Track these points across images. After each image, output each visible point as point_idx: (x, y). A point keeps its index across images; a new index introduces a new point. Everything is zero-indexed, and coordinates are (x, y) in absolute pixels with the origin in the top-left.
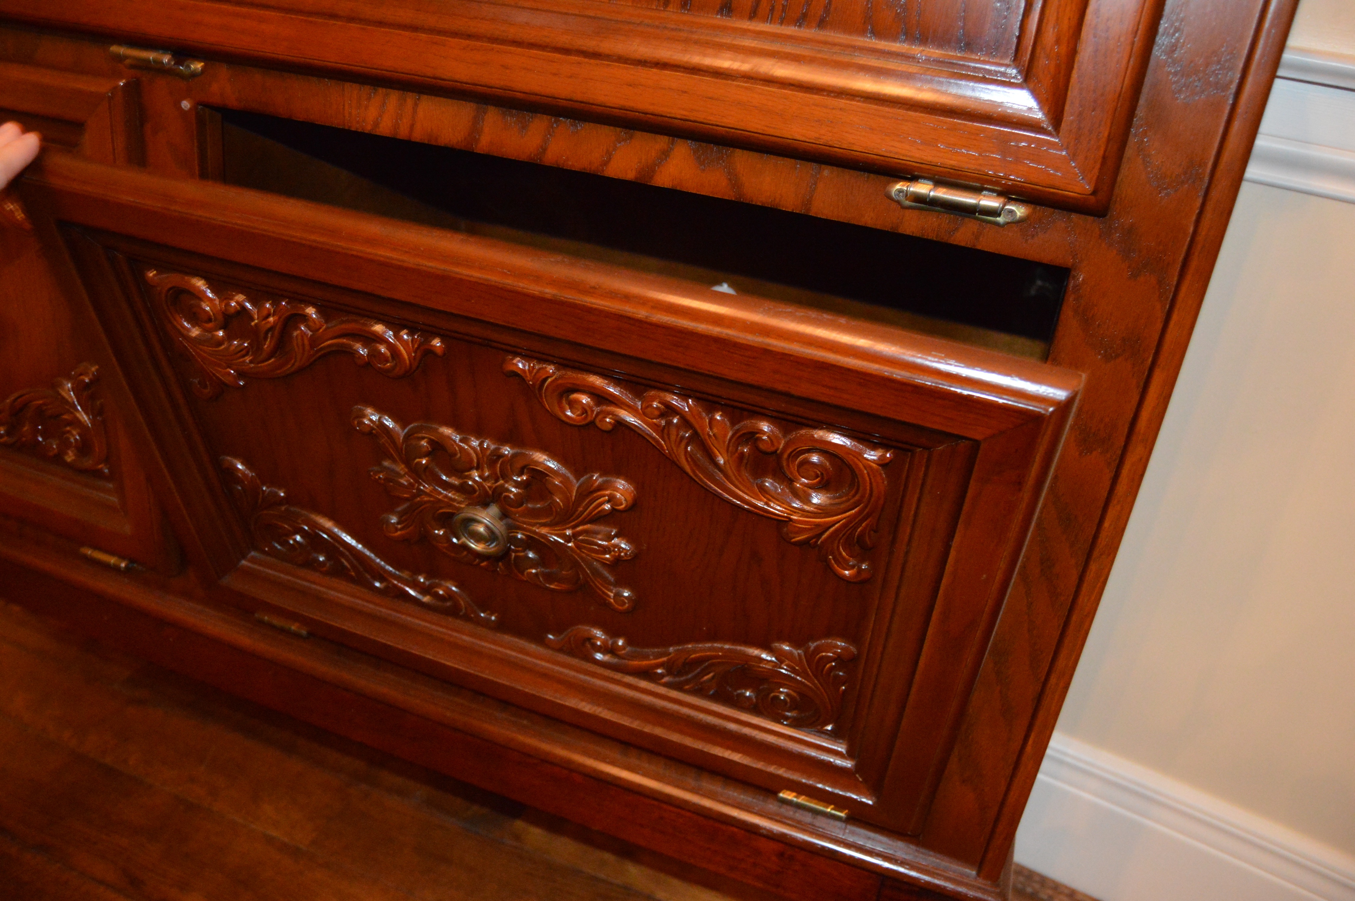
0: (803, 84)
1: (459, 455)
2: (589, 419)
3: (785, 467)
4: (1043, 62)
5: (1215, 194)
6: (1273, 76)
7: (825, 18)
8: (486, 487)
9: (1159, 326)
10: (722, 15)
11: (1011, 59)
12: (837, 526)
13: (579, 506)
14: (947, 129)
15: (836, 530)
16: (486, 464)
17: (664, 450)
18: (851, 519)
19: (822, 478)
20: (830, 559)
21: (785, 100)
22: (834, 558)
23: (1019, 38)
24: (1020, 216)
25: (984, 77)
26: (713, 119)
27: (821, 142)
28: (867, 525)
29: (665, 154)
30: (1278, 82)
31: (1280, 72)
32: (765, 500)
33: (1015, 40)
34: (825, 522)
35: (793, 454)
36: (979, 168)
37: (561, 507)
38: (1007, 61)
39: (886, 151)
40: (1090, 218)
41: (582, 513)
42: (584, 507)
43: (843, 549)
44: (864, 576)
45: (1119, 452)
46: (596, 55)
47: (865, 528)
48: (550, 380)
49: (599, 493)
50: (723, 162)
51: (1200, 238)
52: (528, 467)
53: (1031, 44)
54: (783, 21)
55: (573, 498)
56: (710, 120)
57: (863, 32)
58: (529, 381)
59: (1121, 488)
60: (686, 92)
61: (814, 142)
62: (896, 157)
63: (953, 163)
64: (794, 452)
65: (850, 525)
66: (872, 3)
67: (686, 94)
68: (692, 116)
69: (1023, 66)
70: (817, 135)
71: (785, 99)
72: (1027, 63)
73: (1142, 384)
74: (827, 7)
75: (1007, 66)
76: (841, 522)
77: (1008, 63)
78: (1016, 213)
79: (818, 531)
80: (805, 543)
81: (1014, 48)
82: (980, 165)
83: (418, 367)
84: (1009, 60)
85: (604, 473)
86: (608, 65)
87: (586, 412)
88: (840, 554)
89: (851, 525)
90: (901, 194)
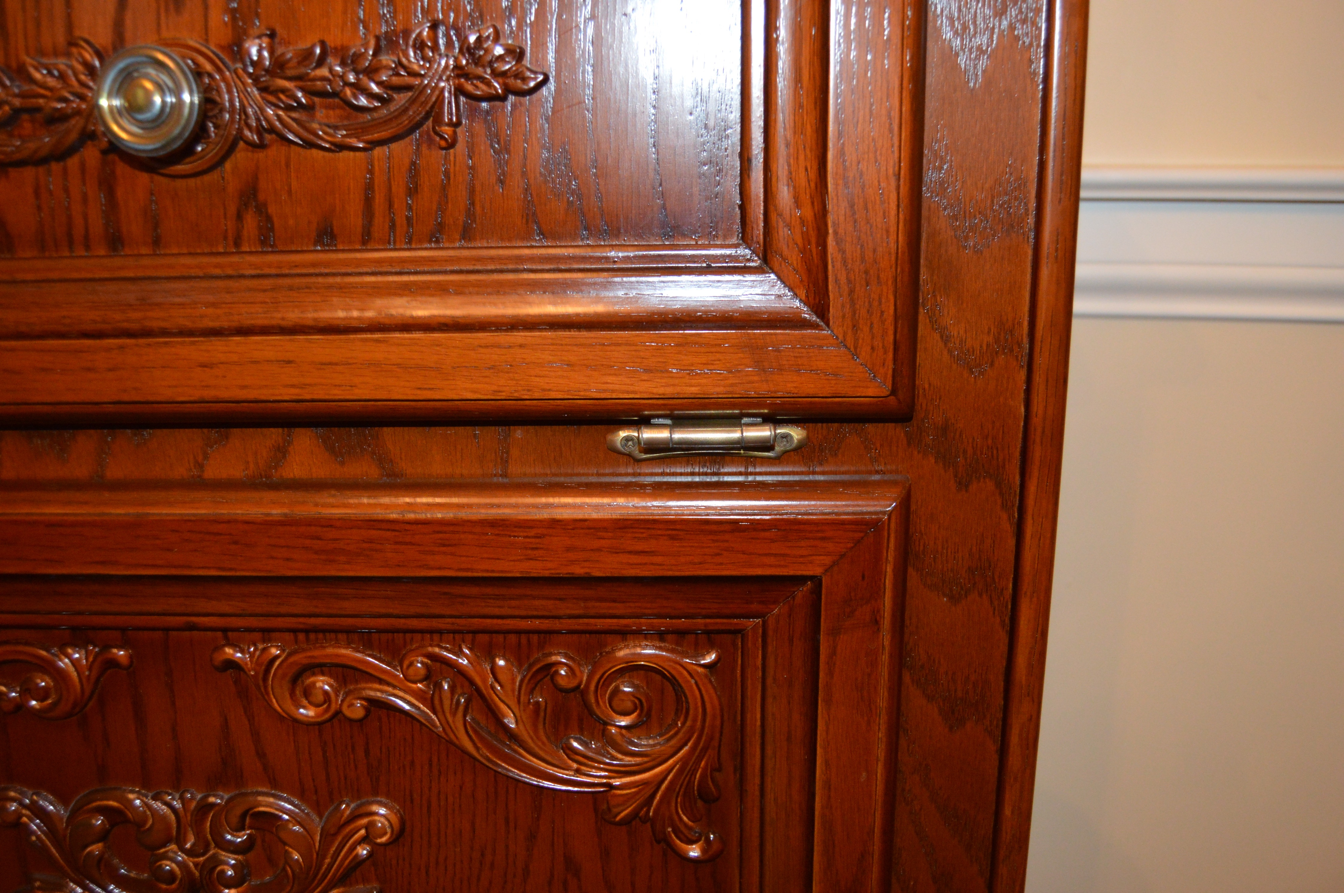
0: (460, 320)
1: (150, 822)
2: (334, 707)
3: (594, 706)
4: (782, 233)
5: (1041, 361)
6: (1075, 200)
7: (471, 224)
8: (191, 864)
9: (1012, 542)
10: (323, 245)
11: (738, 236)
12: (669, 778)
13: (324, 857)
14: (677, 345)
15: (671, 782)
16: (191, 826)
17: (436, 727)
18: (685, 761)
19: (642, 710)
20: (669, 832)
21: (438, 348)
22: (674, 831)
23: (742, 207)
24: (797, 440)
25: (709, 266)
26: (338, 394)
27: (503, 396)
28: (707, 764)
29: (281, 452)
30: (1083, 206)
31: (1083, 194)
32: (575, 766)
33: (738, 211)
34: (656, 775)
35: (601, 683)
36: (730, 389)
37: (301, 864)
38: (734, 241)
39: (599, 391)
40: (891, 425)
41: (330, 866)
42: (332, 858)
43: (682, 811)
44: (715, 847)
45: (1000, 715)
46: (147, 333)
47: (705, 769)
48: (277, 663)
49: (352, 826)
50: (369, 446)
51: (1036, 421)
52: (251, 812)
53: (762, 212)
54: (411, 241)
55: (317, 844)
56: (335, 395)
57: (527, 236)
58: (250, 671)
59: (1014, 760)
60: (289, 362)
61: (493, 397)
62: (614, 397)
63: (694, 390)
64: (602, 680)
65: (686, 768)
66: (531, 194)
67: (293, 365)
68: (306, 395)
69: (758, 243)
70: (495, 388)
71: (438, 345)
72: (762, 237)
73: (1007, 621)
74: (470, 209)
75: (736, 246)
76: (674, 771)
77: (736, 242)
78: (792, 437)
79: (648, 792)
80: (634, 815)
81: (738, 221)
82: (732, 385)
83: (92, 693)
84: (736, 238)
85: (357, 794)
86: (166, 343)
87: (330, 701)
88: (681, 819)
89: (688, 769)
90: (630, 443)
